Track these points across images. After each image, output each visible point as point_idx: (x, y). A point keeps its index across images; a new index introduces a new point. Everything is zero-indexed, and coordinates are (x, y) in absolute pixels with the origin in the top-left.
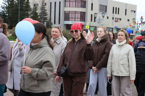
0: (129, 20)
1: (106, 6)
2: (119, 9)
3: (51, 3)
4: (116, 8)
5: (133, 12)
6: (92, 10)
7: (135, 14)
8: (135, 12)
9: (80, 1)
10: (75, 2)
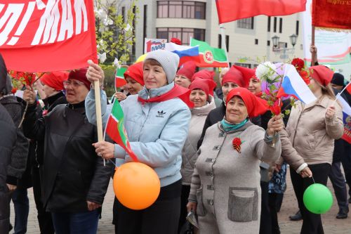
3: (123, 9)
9: (193, 4)
10: (181, 7)
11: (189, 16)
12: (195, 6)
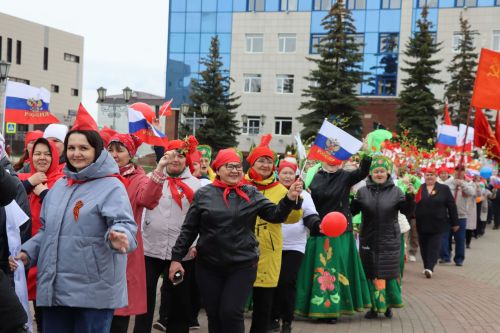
0: (56, 89)
2: (19, 44)
4: (10, 41)
5: (73, 59)
7: (78, 67)
8: (77, 59)
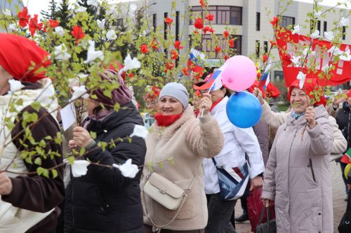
1: (294, 19)
3: (155, 16)
4: (319, 23)
6: (258, 29)
9: (228, 8)
10: (215, 12)
11: (224, 22)
12: (231, 11)
